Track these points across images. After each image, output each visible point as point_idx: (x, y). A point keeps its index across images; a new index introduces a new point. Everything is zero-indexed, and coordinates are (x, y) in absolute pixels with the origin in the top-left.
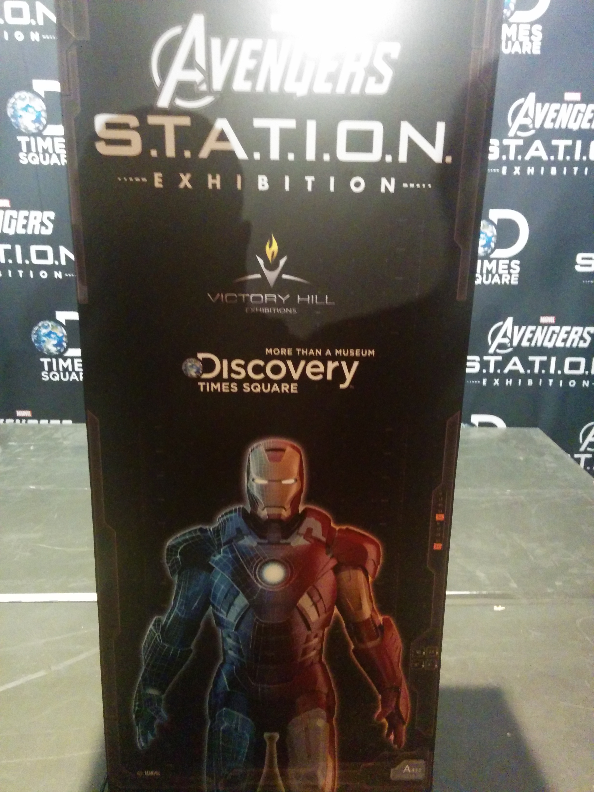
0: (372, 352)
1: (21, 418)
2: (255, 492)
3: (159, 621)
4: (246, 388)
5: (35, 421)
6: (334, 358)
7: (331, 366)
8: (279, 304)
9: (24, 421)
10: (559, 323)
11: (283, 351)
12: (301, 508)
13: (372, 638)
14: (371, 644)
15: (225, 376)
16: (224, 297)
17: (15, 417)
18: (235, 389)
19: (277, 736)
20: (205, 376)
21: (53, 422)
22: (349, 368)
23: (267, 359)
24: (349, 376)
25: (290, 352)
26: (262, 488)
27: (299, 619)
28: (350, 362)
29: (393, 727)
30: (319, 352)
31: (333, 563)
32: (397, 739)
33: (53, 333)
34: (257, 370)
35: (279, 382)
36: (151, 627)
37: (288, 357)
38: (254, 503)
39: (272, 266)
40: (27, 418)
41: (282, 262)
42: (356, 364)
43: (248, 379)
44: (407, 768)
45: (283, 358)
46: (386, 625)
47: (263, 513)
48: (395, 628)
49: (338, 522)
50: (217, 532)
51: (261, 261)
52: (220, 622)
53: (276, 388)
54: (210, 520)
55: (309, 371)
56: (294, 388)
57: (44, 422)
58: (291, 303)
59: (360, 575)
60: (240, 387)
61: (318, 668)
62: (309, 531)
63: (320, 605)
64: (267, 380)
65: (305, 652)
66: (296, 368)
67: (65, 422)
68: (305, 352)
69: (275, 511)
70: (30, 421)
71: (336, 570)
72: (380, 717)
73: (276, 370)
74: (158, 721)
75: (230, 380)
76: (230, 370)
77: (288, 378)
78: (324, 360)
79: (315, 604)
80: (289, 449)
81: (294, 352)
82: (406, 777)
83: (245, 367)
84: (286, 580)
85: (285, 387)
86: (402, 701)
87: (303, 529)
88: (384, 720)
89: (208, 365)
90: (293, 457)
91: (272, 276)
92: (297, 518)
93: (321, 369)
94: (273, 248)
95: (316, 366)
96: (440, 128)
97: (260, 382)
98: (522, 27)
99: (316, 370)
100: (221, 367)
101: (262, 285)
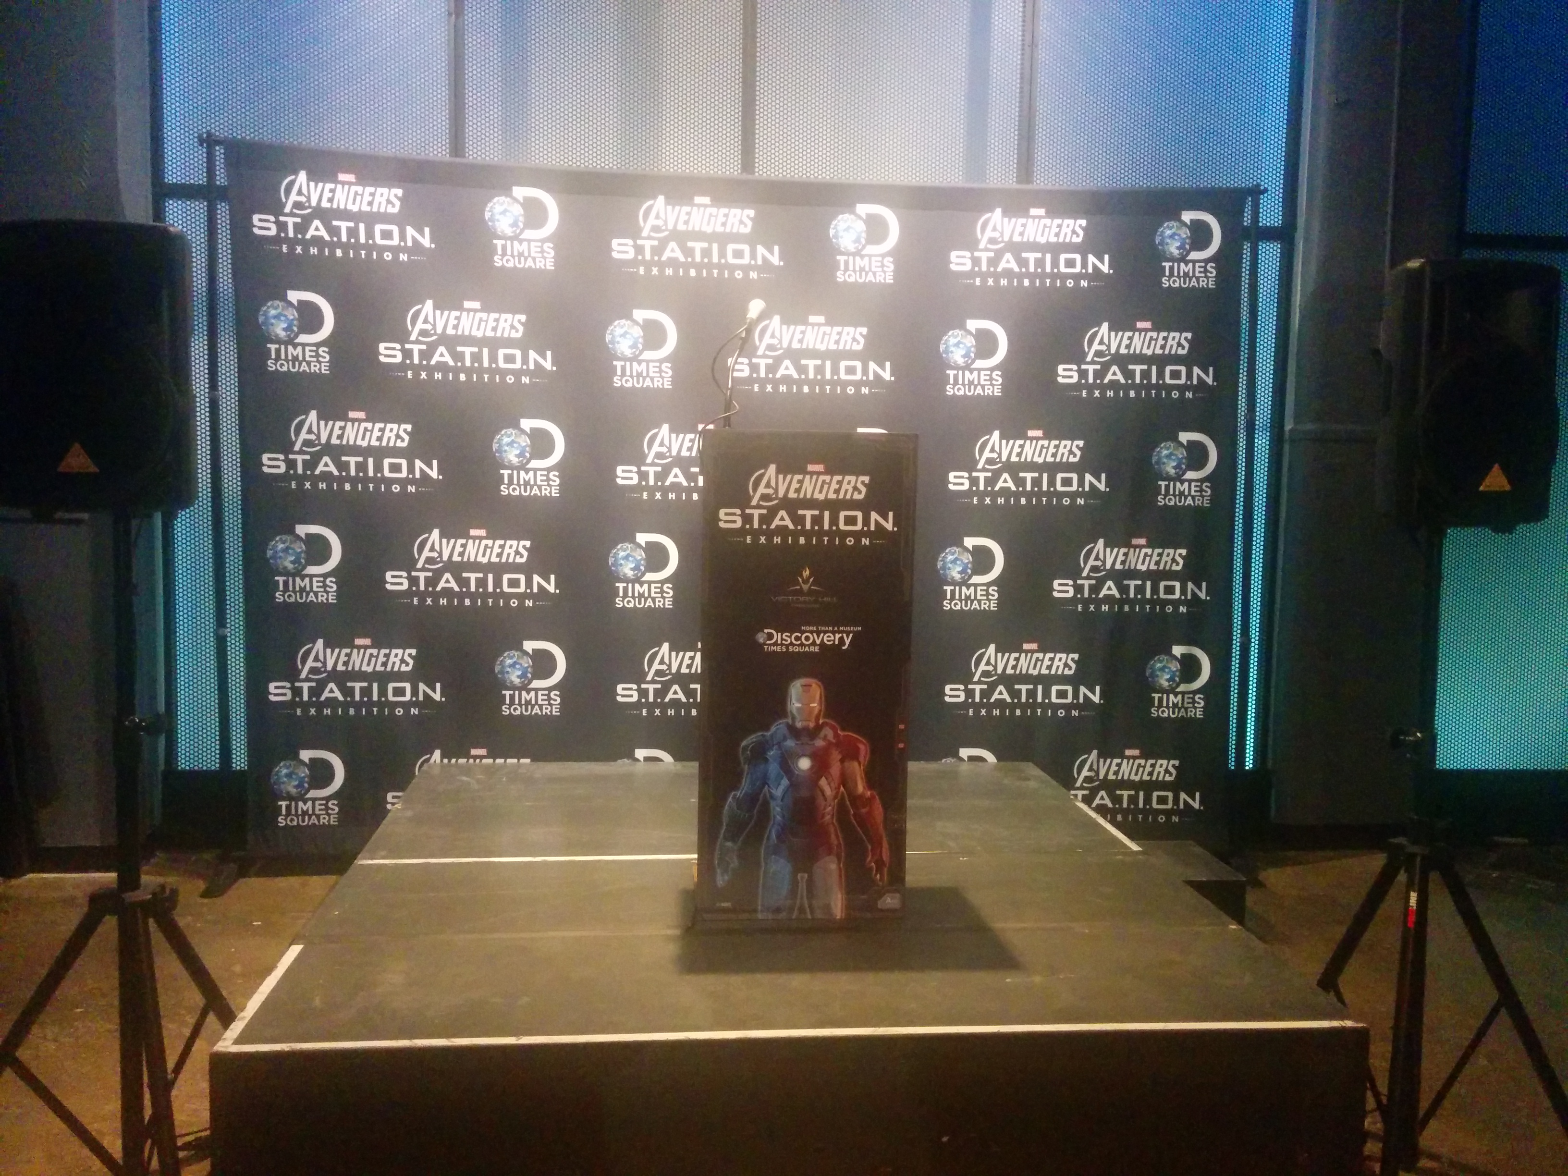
0: (860, 629)
1: (475, 757)
2: (794, 711)
3: (735, 795)
4: (791, 649)
5: (491, 761)
6: (839, 632)
7: (838, 636)
8: (809, 602)
9: (478, 761)
10: (1043, 649)
11: (811, 628)
12: (821, 721)
13: (864, 807)
14: (864, 811)
15: (779, 642)
16: (780, 598)
17: (468, 756)
18: (784, 650)
19: (806, 875)
20: (768, 642)
21: (509, 761)
22: (848, 637)
23: (803, 632)
24: (847, 642)
25: (815, 628)
26: (798, 709)
27: (820, 793)
28: (848, 634)
29: (879, 869)
30: (831, 628)
31: (840, 757)
32: (881, 879)
33: (518, 664)
34: (797, 638)
35: (809, 646)
36: (730, 799)
37: (814, 632)
38: (794, 718)
39: (806, 581)
40: (481, 757)
41: (811, 580)
42: (851, 635)
43: (791, 644)
44: (889, 900)
45: (812, 632)
46: (872, 797)
47: (799, 725)
48: (878, 800)
49: (843, 729)
50: (772, 735)
51: (800, 580)
52: (772, 797)
53: (807, 649)
54: (767, 729)
55: (825, 639)
56: (817, 649)
57: (500, 761)
58: (816, 602)
59: (856, 764)
60: (787, 648)
61: (832, 830)
62: (826, 736)
63: (832, 785)
64: (802, 645)
65: (823, 816)
66: (818, 637)
67: (522, 761)
68: (823, 628)
69: (805, 723)
70: (484, 761)
71: (842, 761)
72: (870, 862)
73: (807, 638)
74: (732, 865)
75: (782, 644)
76: (782, 639)
77: (814, 643)
78: (834, 633)
79: (829, 784)
80: (814, 685)
81: (817, 628)
82: (888, 906)
83: (790, 637)
84: (812, 768)
85: (812, 649)
86: (884, 850)
87: (822, 734)
88: (873, 864)
89: (770, 636)
90: (817, 690)
91: (805, 587)
92: (819, 728)
93: (832, 638)
94: (806, 573)
95: (829, 637)
96: (891, 514)
97: (798, 645)
98: (982, 373)
99: (829, 639)
100: (777, 637)
101: (800, 592)
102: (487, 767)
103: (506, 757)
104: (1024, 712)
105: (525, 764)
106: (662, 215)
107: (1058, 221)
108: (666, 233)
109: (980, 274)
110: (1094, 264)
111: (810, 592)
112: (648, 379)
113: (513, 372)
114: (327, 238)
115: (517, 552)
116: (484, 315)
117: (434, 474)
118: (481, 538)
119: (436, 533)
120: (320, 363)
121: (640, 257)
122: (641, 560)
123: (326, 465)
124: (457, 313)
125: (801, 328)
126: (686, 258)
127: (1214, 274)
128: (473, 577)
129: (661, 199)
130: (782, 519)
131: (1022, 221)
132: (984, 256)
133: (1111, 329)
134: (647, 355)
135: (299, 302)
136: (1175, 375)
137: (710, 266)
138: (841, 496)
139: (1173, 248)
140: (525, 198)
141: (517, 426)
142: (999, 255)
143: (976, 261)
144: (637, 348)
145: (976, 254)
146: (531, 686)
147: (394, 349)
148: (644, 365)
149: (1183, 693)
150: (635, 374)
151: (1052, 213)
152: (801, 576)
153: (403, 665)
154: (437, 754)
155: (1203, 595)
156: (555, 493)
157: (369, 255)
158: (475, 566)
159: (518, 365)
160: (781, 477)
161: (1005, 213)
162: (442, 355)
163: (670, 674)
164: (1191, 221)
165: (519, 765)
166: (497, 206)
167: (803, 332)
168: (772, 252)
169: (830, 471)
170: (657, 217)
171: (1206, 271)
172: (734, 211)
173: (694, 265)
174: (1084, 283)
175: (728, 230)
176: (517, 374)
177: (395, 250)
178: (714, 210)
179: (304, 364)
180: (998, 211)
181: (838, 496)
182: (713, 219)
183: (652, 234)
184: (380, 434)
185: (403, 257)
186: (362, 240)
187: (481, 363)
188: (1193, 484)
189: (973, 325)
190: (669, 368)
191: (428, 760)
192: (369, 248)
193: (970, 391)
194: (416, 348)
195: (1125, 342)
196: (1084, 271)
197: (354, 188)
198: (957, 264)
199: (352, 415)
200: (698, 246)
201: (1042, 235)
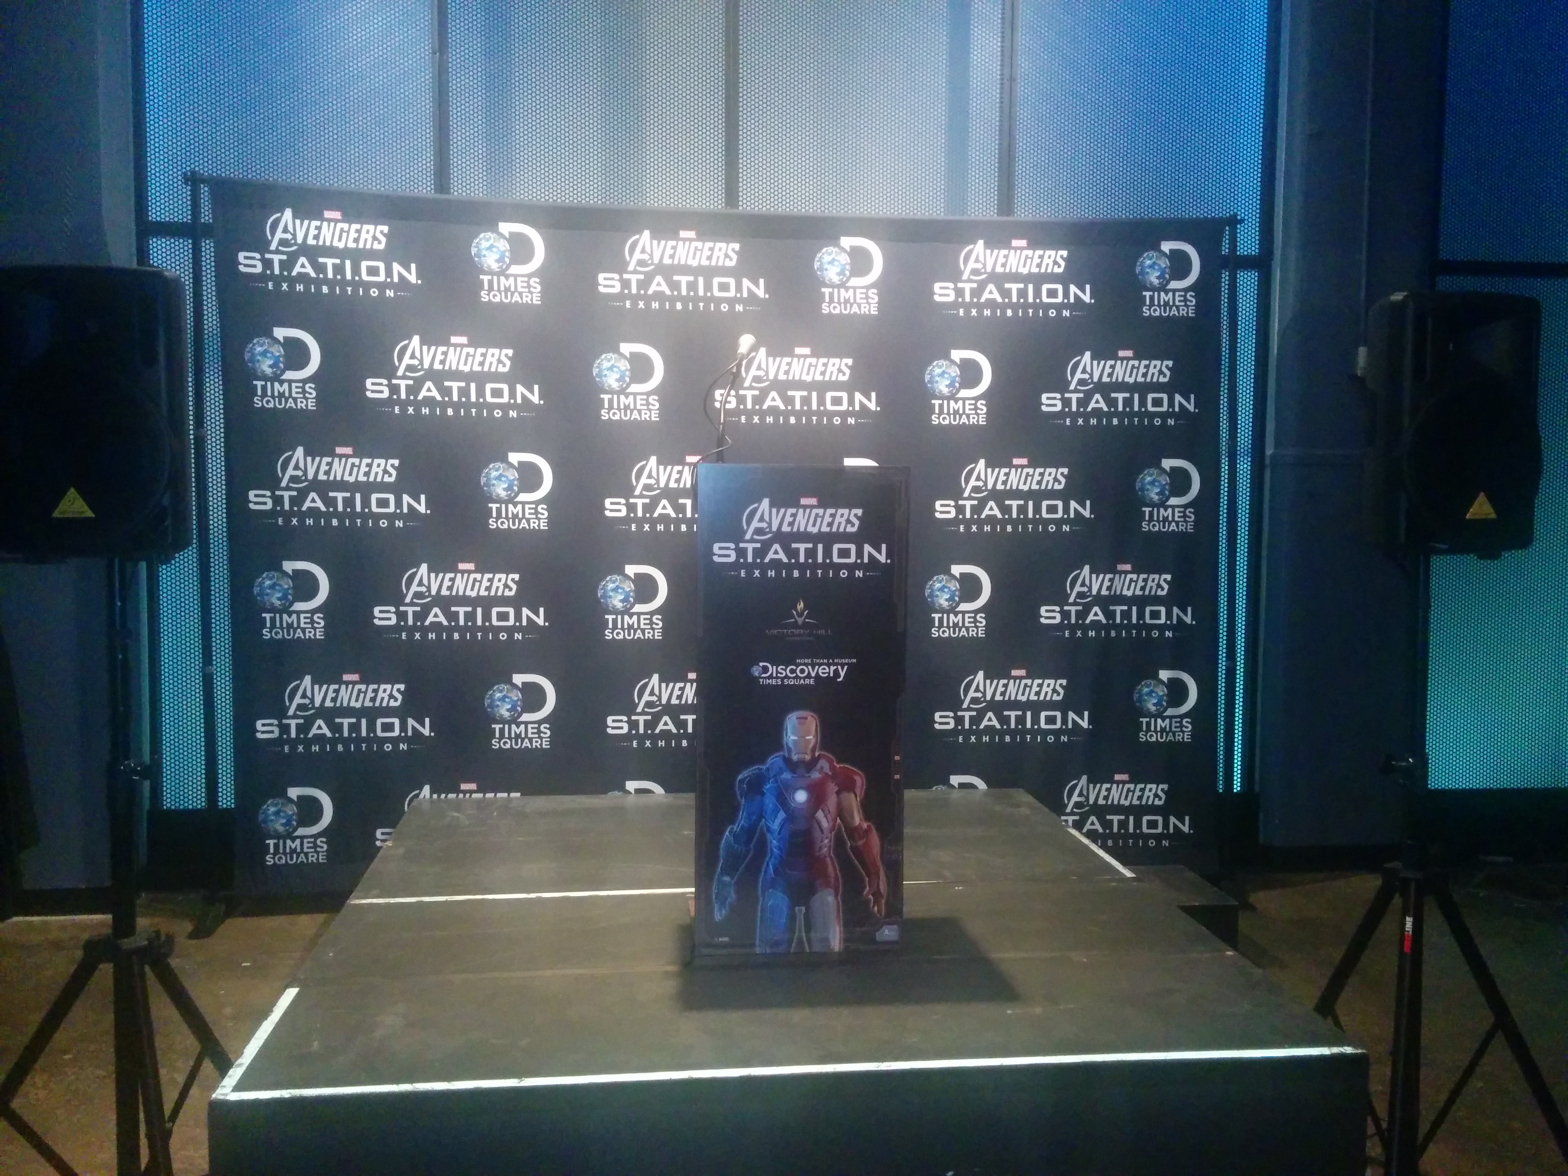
0: (854, 661)
1: (465, 792)
2: (791, 745)
3: (732, 829)
4: (786, 682)
5: (480, 795)
6: (834, 664)
7: (833, 668)
8: (804, 635)
9: (468, 795)
10: (1030, 676)
11: (806, 661)
12: (817, 754)
13: (860, 839)
14: (860, 843)
15: (774, 675)
16: (775, 632)
17: (458, 791)
18: (779, 683)
19: (803, 909)
20: (763, 675)
21: (499, 795)
22: (843, 669)
23: (797, 665)
24: (842, 674)
25: (810, 661)
26: (795, 742)
27: (816, 825)
28: (843, 666)
29: (876, 901)
31: (836, 789)
32: (879, 911)
33: (508, 697)
34: (792, 671)
35: (804, 678)
36: (727, 833)
37: (809, 664)
38: (789, 750)
39: (800, 615)
40: (471, 792)
41: (806, 613)
42: (846, 667)
43: (786, 677)
44: (887, 932)
45: (806, 665)
46: (869, 829)
47: (795, 758)
48: (874, 831)
49: (838, 763)
50: (768, 769)
51: (794, 613)
52: (769, 829)
53: (802, 681)
54: (762, 761)
55: (820, 671)
56: (812, 681)
57: (490, 795)
58: (809, 635)
59: (853, 796)
60: (782, 682)
61: (828, 860)
62: (822, 768)
63: (829, 816)
64: (797, 677)
65: (821, 848)
66: (813, 670)
67: (512, 795)
68: (818, 661)
69: (801, 756)
70: (474, 796)
71: (838, 793)
72: (867, 895)
73: (802, 671)
74: (729, 900)
75: (777, 678)
76: (777, 672)
77: (809, 676)
78: (829, 665)
79: (826, 816)
80: (810, 718)
81: (813, 661)
82: (886, 939)
83: (785, 670)
84: (808, 801)
85: (807, 681)
86: (881, 883)
87: (818, 766)
88: (870, 896)
89: (765, 669)
90: (812, 722)
91: (800, 620)
92: (814, 761)
93: (827, 670)
94: (801, 606)
95: (824, 669)
96: (884, 546)
97: (794, 678)
98: (967, 402)
99: (824, 671)
100: (772, 670)
101: (795, 625)
102: (478, 801)
103: (495, 791)
104: (1013, 739)
105: (516, 798)
106: (648, 249)
107: (1039, 252)
108: (652, 267)
109: (963, 305)
110: (1075, 294)
111: (805, 625)
112: (635, 412)
113: (500, 406)
114: (313, 275)
115: (506, 586)
116: (471, 350)
117: (422, 508)
118: (469, 572)
119: (424, 568)
120: (307, 399)
121: (626, 291)
122: (630, 591)
123: (313, 501)
124: (445, 349)
125: (787, 360)
126: (672, 292)
127: (1194, 303)
128: (462, 610)
129: (646, 234)
130: (776, 552)
131: (1004, 252)
132: (967, 287)
133: (1093, 358)
134: (634, 388)
135: (285, 338)
136: (1157, 402)
137: (696, 299)
138: (834, 529)
139: (1153, 278)
140: (511, 234)
141: (505, 460)
142: (982, 286)
143: (960, 292)
144: (624, 381)
145: (960, 285)
146: (521, 719)
147: (381, 384)
148: (631, 398)
149: (1171, 717)
150: (622, 407)
151: (1033, 245)
152: (796, 610)
153: (392, 700)
154: (426, 790)
155: (1188, 620)
156: (543, 526)
157: (355, 291)
158: (463, 600)
159: (505, 399)
160: (774, 510)
161: (987, 245)
162: (429, 390)
163: (661, 705)
164: (1170, 250)
165: (509, 799)
166: (483, 242)
167: (789, 364)
168: (757, 285)
169: (823, 504)
170: (643, 251)
171: (1185, 300)
172: (719, 245)
173: (680, 298)
174: (1066, 313)
175: (713, 263)
176: (505, 407)
177: (382, 286)
178: (699, 244)
179: (290, 400)
180: (981, 243)
181: (831, 529)
182: (698, 253)
183: (638, 268)
184: (367, 469)
185: (390, 293)
186: (349, 276)
187: (468, 396)
188: (1177, 510)
189: (957, 355)
190: (657, 401)
191: (417, 796)
192: (356, 284)
193: (955, 420)
194: (403, 384)
195: (1108, 370)
196: (1066, 301)
197: (340, 225)
198: (940, 295)
199: (339, 450)
200: (684, 280)
201: (1024, 266)
